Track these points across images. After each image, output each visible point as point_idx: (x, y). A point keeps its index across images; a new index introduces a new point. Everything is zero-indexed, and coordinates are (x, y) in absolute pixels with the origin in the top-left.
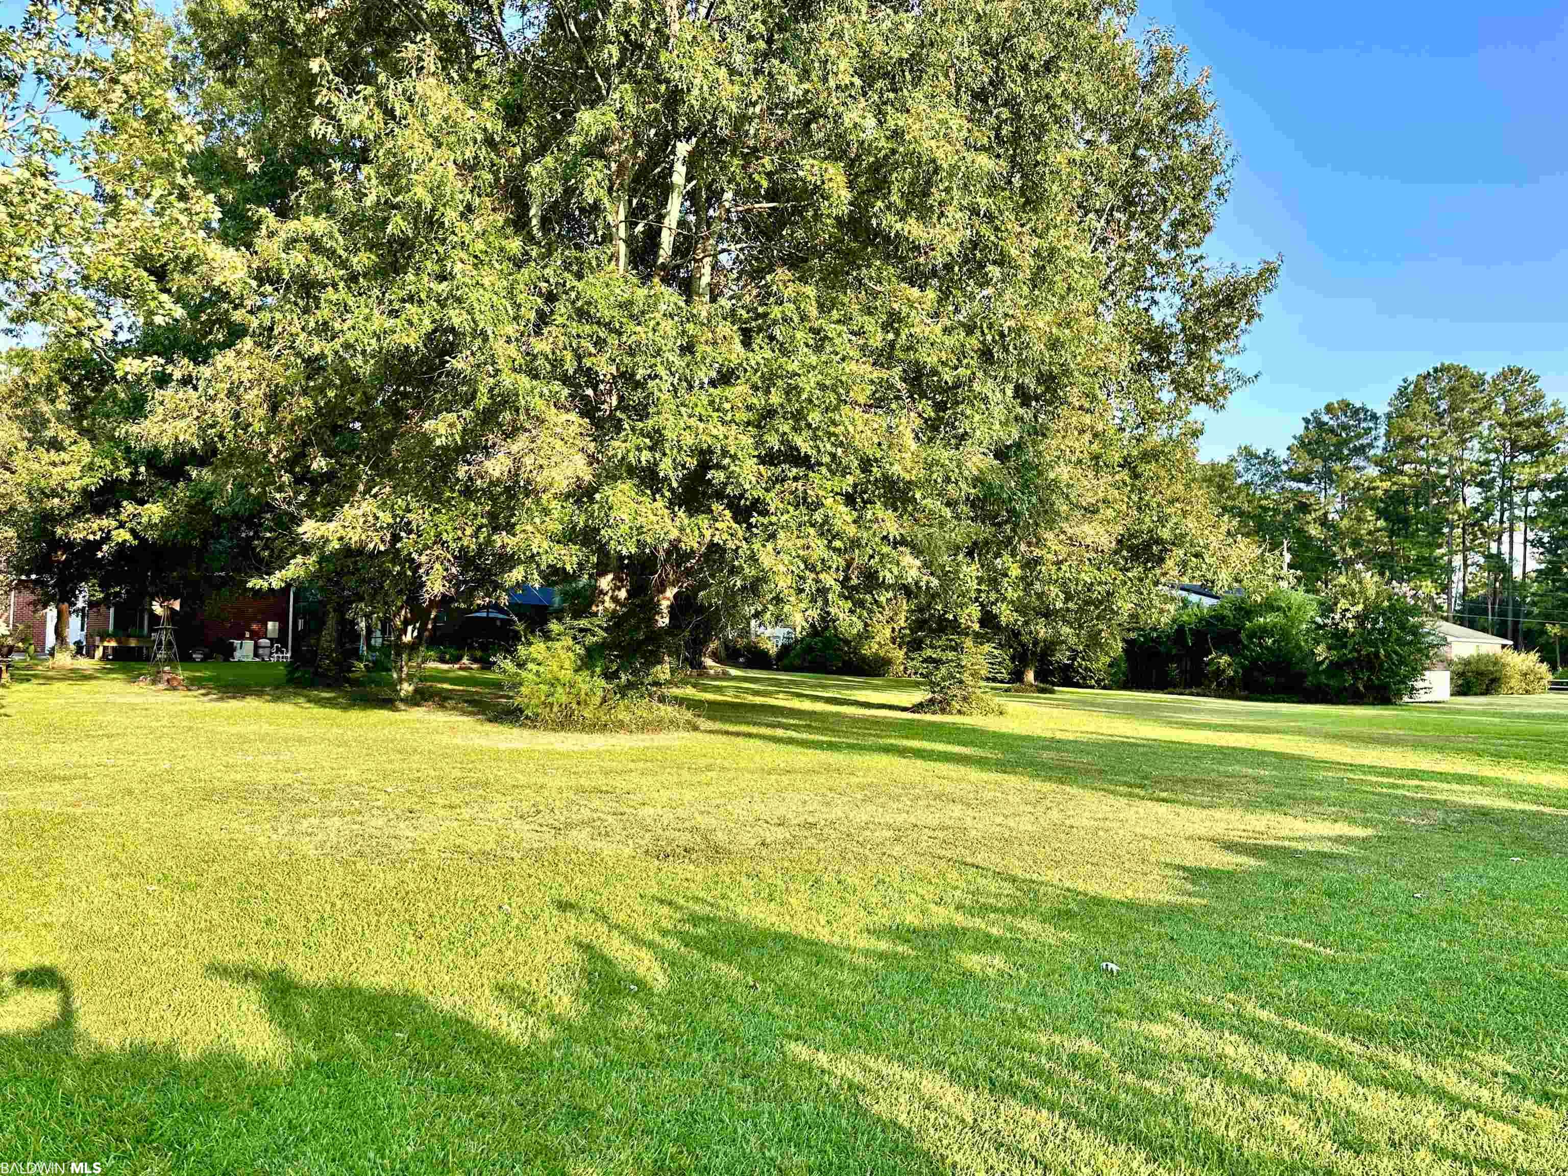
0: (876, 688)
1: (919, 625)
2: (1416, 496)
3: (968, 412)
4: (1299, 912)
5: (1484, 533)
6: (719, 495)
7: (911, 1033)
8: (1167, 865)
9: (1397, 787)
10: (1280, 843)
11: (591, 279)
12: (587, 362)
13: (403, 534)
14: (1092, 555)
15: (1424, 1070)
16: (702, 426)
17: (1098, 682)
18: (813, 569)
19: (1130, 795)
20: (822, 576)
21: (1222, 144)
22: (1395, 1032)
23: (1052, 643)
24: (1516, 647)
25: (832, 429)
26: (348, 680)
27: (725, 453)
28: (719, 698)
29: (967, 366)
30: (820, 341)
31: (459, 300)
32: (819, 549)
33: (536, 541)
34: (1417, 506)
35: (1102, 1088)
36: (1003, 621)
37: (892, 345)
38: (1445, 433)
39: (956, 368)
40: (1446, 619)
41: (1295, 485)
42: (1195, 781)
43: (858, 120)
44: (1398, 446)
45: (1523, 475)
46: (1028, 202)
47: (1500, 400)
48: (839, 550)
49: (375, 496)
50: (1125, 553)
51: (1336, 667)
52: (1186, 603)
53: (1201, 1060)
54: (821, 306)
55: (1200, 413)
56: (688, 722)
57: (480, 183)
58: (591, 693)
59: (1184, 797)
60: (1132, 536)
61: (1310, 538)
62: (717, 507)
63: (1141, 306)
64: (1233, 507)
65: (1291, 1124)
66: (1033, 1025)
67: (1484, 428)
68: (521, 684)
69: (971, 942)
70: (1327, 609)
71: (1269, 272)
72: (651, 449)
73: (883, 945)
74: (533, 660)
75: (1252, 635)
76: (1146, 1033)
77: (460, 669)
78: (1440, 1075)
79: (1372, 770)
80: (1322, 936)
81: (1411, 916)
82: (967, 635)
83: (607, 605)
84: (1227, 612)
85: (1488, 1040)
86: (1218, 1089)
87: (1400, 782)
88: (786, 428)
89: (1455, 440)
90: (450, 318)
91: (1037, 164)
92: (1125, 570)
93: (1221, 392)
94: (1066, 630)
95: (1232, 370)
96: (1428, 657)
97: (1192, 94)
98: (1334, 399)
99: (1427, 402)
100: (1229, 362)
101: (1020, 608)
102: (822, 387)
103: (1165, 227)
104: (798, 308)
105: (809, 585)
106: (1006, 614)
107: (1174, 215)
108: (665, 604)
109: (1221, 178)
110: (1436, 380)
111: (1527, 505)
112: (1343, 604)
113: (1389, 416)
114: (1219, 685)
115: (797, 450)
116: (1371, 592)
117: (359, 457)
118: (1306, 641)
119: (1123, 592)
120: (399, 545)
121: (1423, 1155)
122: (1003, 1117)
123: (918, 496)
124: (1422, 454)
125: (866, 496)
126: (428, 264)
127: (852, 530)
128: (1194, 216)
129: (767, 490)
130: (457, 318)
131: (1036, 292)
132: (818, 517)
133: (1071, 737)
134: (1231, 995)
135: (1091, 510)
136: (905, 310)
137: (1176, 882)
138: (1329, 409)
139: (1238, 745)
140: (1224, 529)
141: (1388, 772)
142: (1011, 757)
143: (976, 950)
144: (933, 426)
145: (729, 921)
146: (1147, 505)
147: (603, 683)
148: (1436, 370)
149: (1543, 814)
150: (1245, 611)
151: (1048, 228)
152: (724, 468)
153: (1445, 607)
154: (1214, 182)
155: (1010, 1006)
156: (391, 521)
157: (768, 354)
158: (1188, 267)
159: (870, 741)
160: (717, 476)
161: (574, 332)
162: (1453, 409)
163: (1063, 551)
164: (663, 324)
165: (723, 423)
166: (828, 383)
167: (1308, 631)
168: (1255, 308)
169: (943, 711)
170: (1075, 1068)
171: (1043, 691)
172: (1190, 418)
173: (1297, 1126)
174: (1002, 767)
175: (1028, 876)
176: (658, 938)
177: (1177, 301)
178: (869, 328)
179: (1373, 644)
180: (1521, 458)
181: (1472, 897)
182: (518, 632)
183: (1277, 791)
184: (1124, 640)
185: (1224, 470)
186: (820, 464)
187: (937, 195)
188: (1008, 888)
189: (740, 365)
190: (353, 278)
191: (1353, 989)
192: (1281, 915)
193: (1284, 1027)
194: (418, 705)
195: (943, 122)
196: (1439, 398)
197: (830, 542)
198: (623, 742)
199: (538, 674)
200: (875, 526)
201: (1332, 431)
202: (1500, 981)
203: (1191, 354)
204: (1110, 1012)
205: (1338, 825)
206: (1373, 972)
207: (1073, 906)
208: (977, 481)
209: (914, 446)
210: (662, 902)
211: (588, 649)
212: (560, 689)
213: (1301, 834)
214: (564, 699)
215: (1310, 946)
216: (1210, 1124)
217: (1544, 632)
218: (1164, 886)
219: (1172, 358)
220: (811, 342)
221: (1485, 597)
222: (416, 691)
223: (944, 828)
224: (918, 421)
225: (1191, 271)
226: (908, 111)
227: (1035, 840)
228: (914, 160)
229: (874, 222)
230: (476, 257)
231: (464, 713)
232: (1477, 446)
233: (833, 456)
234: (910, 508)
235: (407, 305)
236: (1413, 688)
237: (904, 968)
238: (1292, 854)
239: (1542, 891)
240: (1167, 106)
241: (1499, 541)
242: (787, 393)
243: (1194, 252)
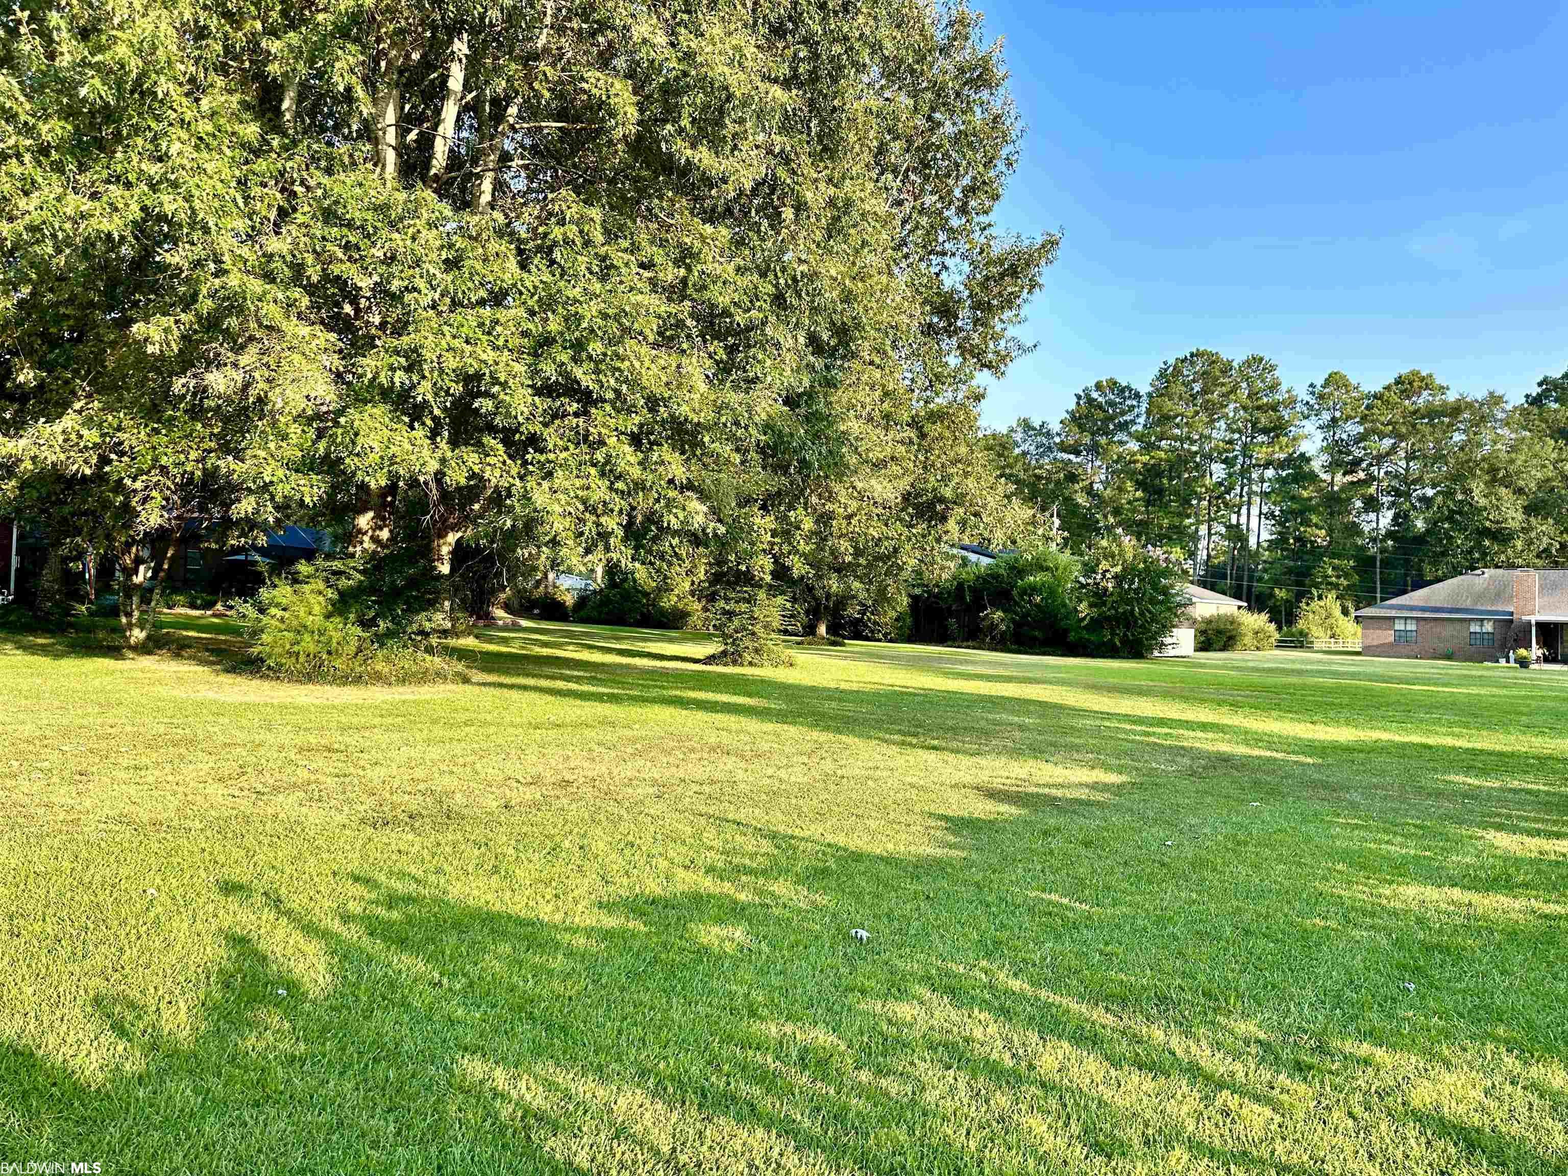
0: (671, 640)
1: (716, 579)
2: (1170, 471)
3: (760, 357)
4: (1057, 864)
5: (1226, 505)
6: (491, 429)
7: (620, 1032)
8: (931, 815)
9: (1148, 734)
10: (1041, 791)
11: (342, 177)
12: (336, 269)
13: (113, 456)
14: (880, 510)
15: (1177, 1043)
16: (468, 348)
17: (885, 635)
18: (593, 511)
19: (903, 743)
20: (603, 520)
21: (1013, 114)
22: (1149, 998)
23: (843, 597)
24: (1250, 608)
25: (618, 364)
26: (71, 625)
27: (495, 381)
28: (504, 649)
29: (760, 309)
30: (606, 270)
31: (175, 185)
32: (599, 491)
33: (269, 469)
34: (1171, 479)
35: (832, 1092)
36: (796, 573)
37: (684, 281)
38: (1197, 413)
39: (749, 310)
40: (1192, 583)
41: (1065, 456)
42: (965, 729)
43: (646, 35)
44: (1159, 423)
45: (1260, 454)
46: (825, 149)
47: (1244, 385)
48: (623, 492)
49: (80, 412)
50: (910, 510)
51: (1096, 624)
52: (965, 562)
53: (946, 1046)
54: (607, 232)
55: (983, 378)
56: (458, 674)
57: (206, 54)
58: (345, 641)
59: (955, 744)
60: (918, 495)
61: (1077, 505)
62: (489, 440)
63: (934, 270)
64: (1011, 475)
65: (1038, 1125)
66: (766, 1012)
67: (1230, 410)
68: (262, 631)
69: (714, 912)
70: (1090, 569)
71: (1051, 244)
72: (408, 369)
73: (611, 922)
74: (277, 605)
75: (1024, 592)
76: (890, 1014)
77: (214, 615)
78: (1194, 1049)
79: (1127, 718)
80: (1077, 888)
81: (1163, 865)
82: (761, 587)
83: (366, 545)
84: (1002, 571)
85: (1239, 1004)
86: (962, 1085)
87: (1151, 730)
88: (564, 357)
89: (1206, 420)
90: (161, 204)
91: (834, 109)
92: (910, 526)
93: (1003, 359)
94: (856, 585)
95: (1013, 339)
96: (1176, 615)
97: (985, 60)
98: (1103, 379)
99: (1183, 384)
100: (1011, 331)
101: (813, 561)
102: (605, 316)
103: (957, 193)
104: (581, 232)
105: (589, 528)
106: (798, 567)
107: (966, 181)
108: (445, 550)
109: (1009, 149)
110: (1192, 363)
111: (1263, 481)
112: (1104, 565)
113: (1150, 395)
114: (993, 638)
115: (578, 383)
116: (1129, 556)
117: (76, 372)
118: (1071, 599)
119: (908, 547)
120: (107, 469)
121: (1179, 1154)
122: (708, 1142)
123: (706, 439)
124: (1177, 431)
125: (652, 438)
126: (140, 141)
127: (636, 472)
128: (984, 183)
129: (546, 425)
130: (169, 203)
131: (831, 242)
132: (599, 456)
133: (855, 687)
134: (984, 963)
135: (878, 465)
136: (697, 244)
137: (939, 833)
138: (1098, 386)
139: (1006, 694)
140: (1000, 490)
141: (1140, 720)
142: (794, 707)
143: (719, 921)
144: (724, 369)
145: (436, 900)
146: (933, 466)
147: (358, 631)
148: (1192, 355)
149: (1275, 759)
150: (1018, 570)
151: (844, 178)
152: (493, 396)
153: (1191, 572)
154: (1004, 153)
155: (741, 990)
156: (98, 440)
157: (547, 277)
158: (977, 234)
159: (654, 693)
160: (485, 405)
161: (318, 234)
162: (1204, 391)
163: (854, 505)
164: (424, 232)
165: (496, 348)
166: (610, 312)
167: (1072, 589)
168: (1037, 278)
169: (735, 662)
170: (805, 1067)
171: (834, 644)
172: (974, 383)
173: (1045, 1127)
174: (782, 717)
175: (790, 832)
176: (336, 926)
177: (966, 268)
178: (658, 260)
179: (1129, 602)
180: (1260, 439)
181: (1218, 844)
182: (261, 573)
183: (1039, 738)
184: (909, 595)
185: (1005, 439)
186: (605, 401)
187: (731, 127)
188: (766, 846)
189: (514, 285)
190: (44, 150)
191: (1109, 949)
192: (1039, 867)
193: (1037, 999)
194: (150, 653)
195: (737, 48)
196: (1194, 381)
197: (612, 483)
198: (378, 695)
199: (282, 620)
200: (661, 469)
201: (1100, 407)
202: (1247, 932)
203: (976, 321)
204: (852, 990)
205: (1096, 771)
206: (1127, 929)
207: (832, 864)
208: (767, 427)
209: (702, 387)
210: (357, 879)
211: (341, 593)
212: (307, 637)
213: (1060, 780)
214: (312, 648)
215: (1065, 901)
216: (950, 1132)
217: (1272, 595)
218: (926, 839)
219: (959, 323)
220: (596, 269)
221: (1225, 564)
222: (149, 638)
223: (712, 782)
224: (709, 363)
225: (979, 238)
226: (702, 35)
227: (805, 792)
228: (704, 84)
229: (663, 146)
230: (201, 139)
231: (202, 662)
232: (1224, 427)
233: (617, 392)
234: (698, 452)
235: (112, 187)
236: (1163, 644)
237: (631, 949)
238: (1052, 801)
239: (1280, 836)
240: (961, 70)
241: (1239, 514)
242: (566, 320)
243: (984, 219)
